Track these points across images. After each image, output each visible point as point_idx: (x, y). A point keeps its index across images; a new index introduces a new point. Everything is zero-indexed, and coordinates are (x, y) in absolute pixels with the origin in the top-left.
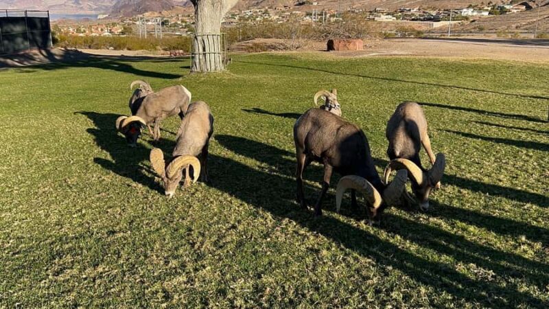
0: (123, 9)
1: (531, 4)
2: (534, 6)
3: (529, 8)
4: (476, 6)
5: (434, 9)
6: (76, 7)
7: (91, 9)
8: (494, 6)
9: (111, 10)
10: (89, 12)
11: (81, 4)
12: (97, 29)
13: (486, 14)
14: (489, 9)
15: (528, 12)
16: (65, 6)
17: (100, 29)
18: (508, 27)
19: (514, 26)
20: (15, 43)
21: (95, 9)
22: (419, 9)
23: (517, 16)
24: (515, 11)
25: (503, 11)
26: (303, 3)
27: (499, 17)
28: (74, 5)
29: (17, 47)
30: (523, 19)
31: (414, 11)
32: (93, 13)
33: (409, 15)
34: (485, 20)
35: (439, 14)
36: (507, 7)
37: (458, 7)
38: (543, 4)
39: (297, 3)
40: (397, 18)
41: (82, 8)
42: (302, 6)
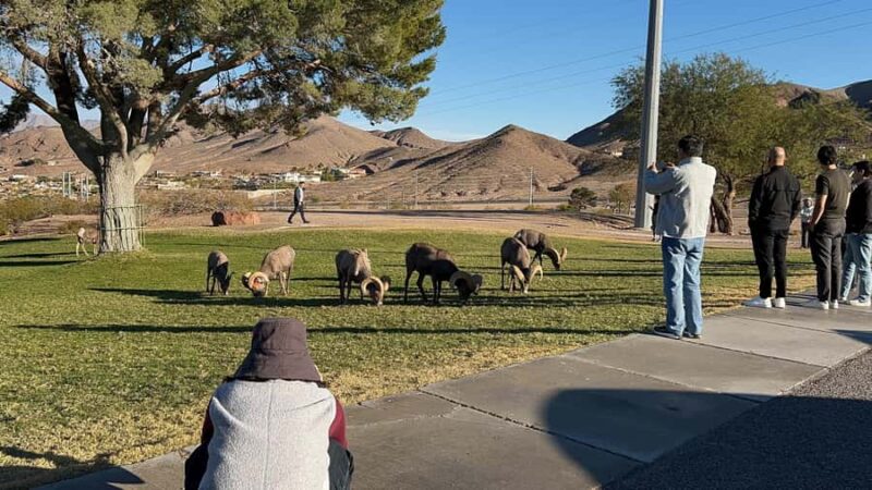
1: (371, 167)
2: (376, 170)
3: (370, 172)
4: (303, 169)
5: (245, 173)
8: (327, 169)
13: (317, 180)
14: (321, 173)
15: (370, 177)
18: (349, 197)
19: (355, 196)
22: (223, 173)
23: (356, 183)
24: (354, 176)
25: (338, 176)
26: (30, 163)
27: (335, 184)
30: (366, 186)
31: (216, 175)
33: (210, 182)
34: (317, 188)
35: (254, 179)
36: (344, 171)
37: (278, 171)
38: (386, 167)
39: (20, 162)
40: (193, 186)
42: (29, 167)
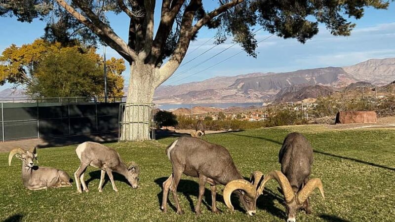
0: (285, 97)
6: (245, 96)
7: (257, 97)
9: (274, 98)
10: (256, 101)
11: (249, 94)
12: (255, 115)
16: (236, 96)
17: (257, 115)
20: (109, 123)
21: (261, 98)
28: (243, 95)
29: (111, 126)
32: (259, 101)
41: (249, 97)
